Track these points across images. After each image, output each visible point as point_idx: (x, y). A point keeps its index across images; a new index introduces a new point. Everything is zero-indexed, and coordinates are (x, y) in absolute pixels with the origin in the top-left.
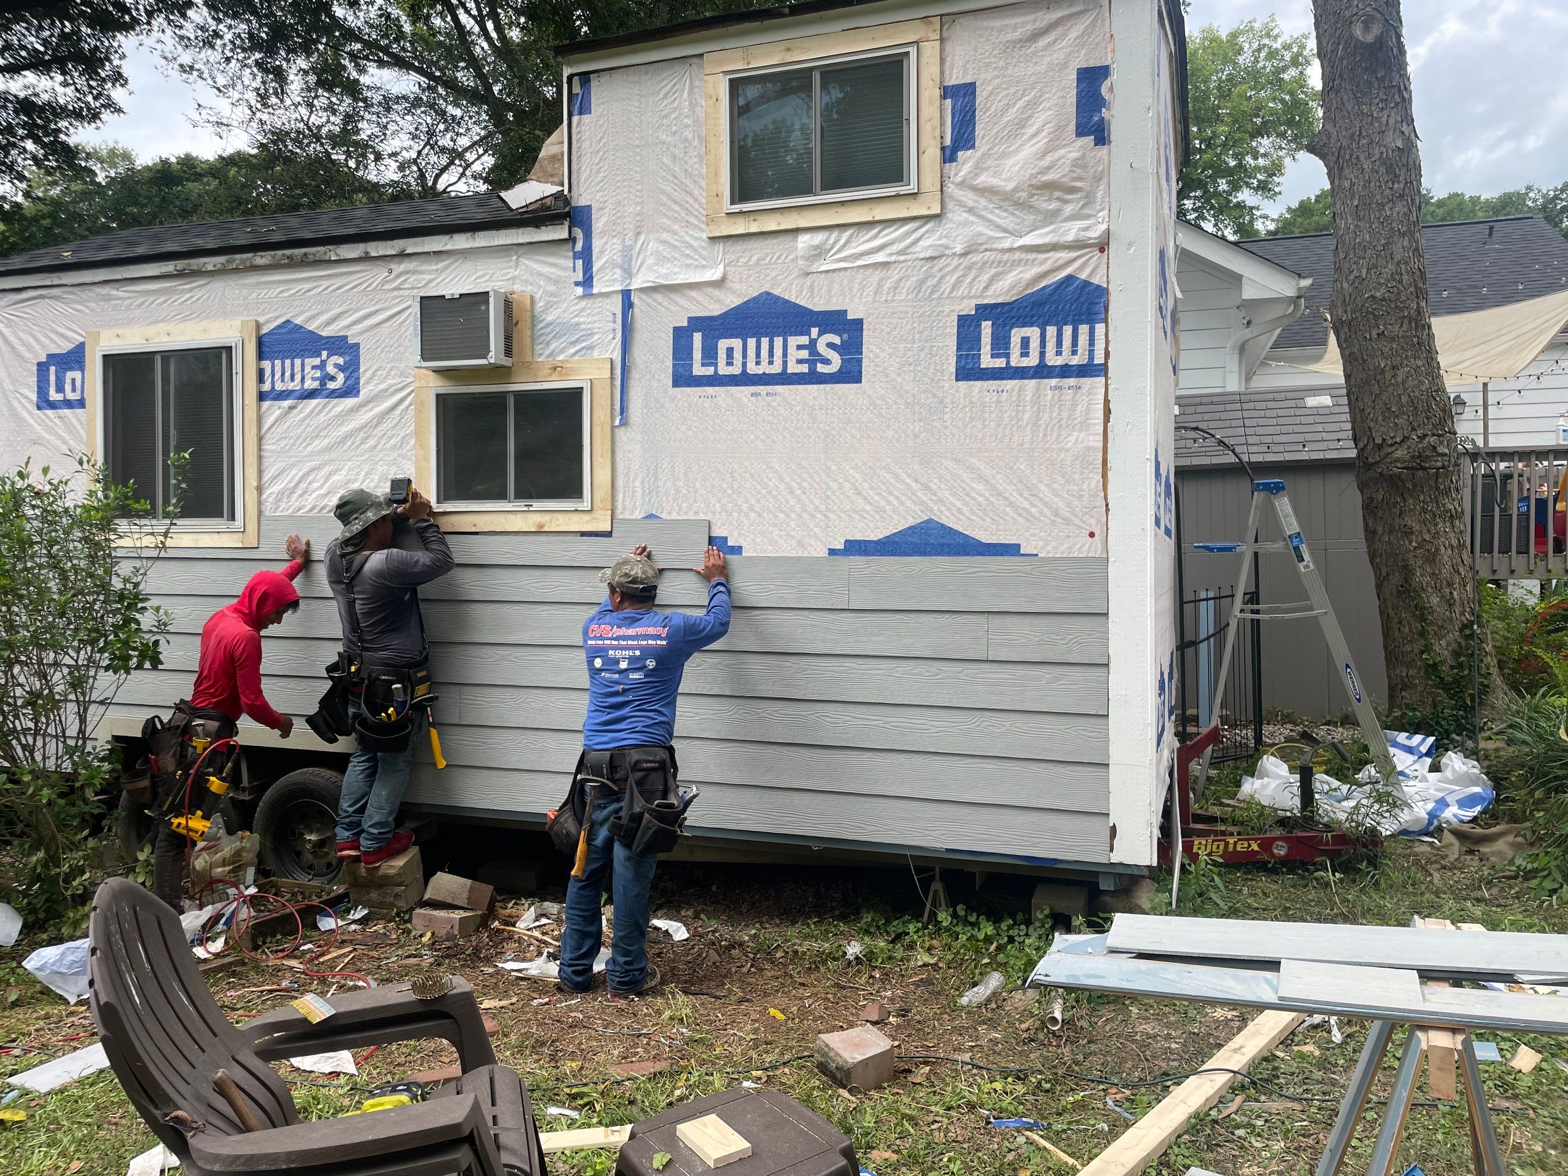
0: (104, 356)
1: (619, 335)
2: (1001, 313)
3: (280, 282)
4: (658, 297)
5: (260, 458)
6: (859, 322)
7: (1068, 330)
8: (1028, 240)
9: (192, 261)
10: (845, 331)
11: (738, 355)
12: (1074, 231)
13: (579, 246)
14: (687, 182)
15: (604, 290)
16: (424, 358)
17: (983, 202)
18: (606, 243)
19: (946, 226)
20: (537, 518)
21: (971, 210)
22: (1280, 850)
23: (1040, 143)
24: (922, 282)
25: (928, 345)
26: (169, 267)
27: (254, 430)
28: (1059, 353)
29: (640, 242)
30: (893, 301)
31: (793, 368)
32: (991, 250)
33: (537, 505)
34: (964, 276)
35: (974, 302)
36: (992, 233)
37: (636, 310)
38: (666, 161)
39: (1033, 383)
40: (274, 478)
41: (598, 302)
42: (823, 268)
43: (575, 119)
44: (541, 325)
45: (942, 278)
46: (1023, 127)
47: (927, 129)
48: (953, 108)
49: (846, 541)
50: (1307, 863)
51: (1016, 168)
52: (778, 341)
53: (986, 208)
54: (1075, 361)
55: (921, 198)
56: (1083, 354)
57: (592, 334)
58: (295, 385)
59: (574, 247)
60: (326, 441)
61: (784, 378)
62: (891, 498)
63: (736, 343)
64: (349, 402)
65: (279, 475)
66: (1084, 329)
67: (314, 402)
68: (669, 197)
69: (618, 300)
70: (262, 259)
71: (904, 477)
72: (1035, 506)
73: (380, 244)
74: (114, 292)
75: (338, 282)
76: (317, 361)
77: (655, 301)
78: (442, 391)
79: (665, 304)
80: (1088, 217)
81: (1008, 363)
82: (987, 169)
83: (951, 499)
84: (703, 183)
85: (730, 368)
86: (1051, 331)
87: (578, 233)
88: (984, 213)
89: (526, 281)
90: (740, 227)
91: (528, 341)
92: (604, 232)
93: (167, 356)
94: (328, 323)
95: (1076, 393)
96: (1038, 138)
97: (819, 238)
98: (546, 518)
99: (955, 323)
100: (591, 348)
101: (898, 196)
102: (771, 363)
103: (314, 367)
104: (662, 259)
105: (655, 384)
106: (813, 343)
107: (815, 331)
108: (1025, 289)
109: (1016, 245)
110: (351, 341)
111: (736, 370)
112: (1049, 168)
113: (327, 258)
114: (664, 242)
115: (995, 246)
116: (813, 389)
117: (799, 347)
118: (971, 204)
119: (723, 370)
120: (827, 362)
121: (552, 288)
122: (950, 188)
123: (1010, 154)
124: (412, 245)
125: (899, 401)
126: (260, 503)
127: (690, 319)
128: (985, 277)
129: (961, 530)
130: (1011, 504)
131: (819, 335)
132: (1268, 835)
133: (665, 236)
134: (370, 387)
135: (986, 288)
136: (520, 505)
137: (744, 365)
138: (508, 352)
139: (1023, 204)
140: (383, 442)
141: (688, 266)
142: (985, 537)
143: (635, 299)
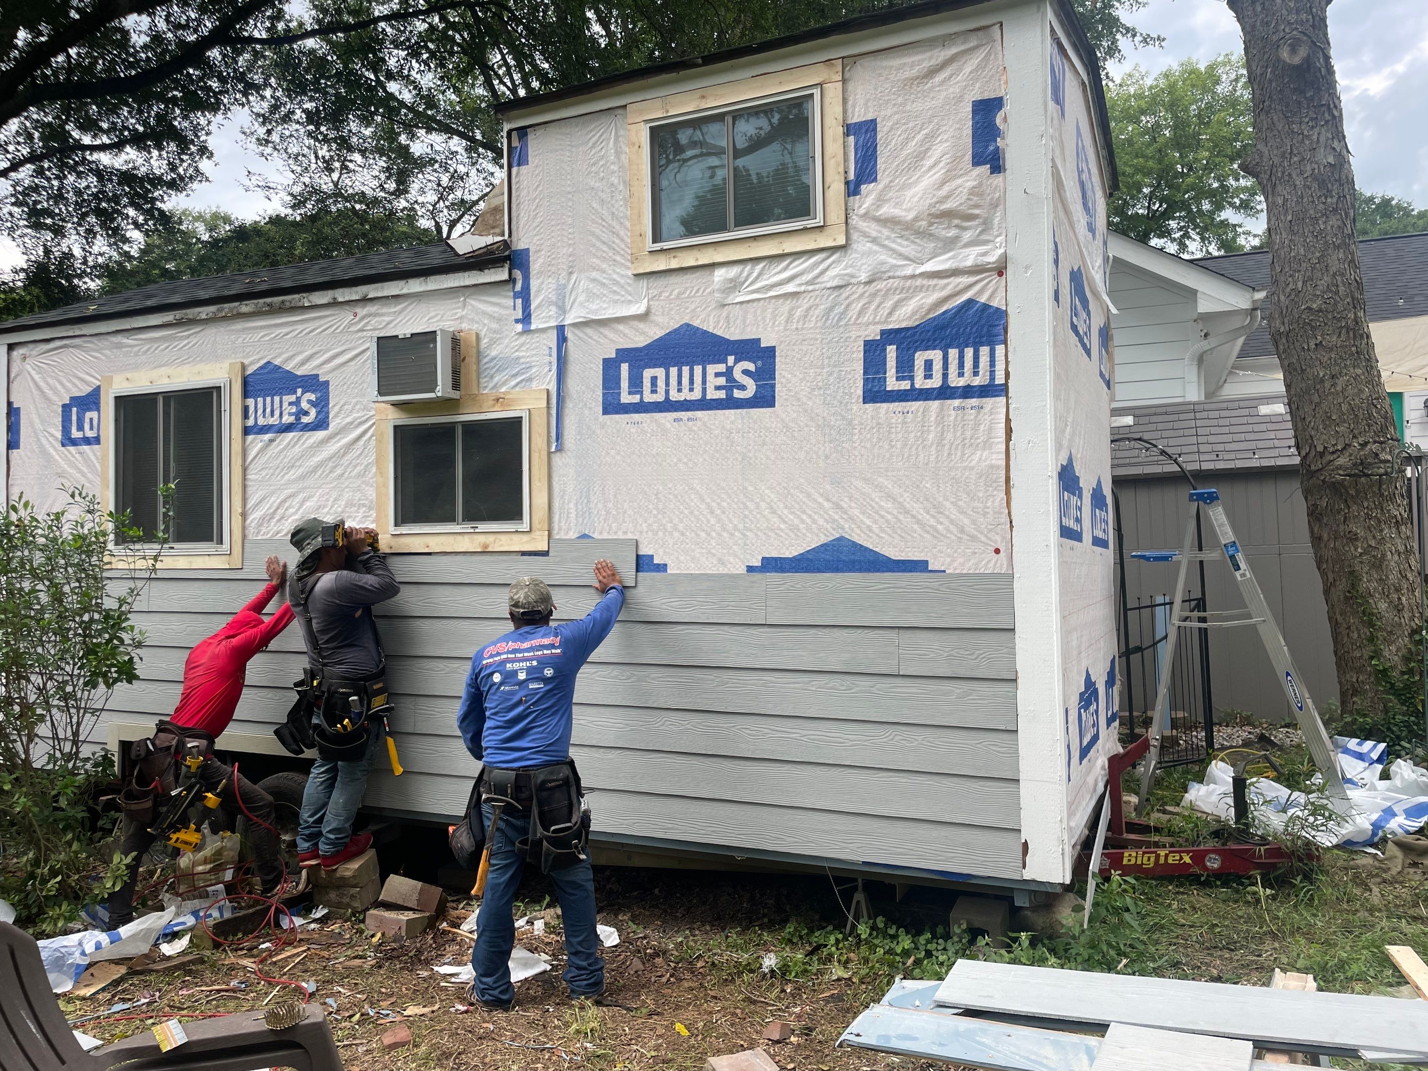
0: (116, 398)
1: (554, 367)
2: (904, 337)
3: (262, 327)
4: (589, 331)
5: (245, 487)
6: (772, 350)
7: (969, 352)
8: (930, 267)
9: (188, 311)
10: (759, 358)
11: (661, 384)
12: (972, 257)
13: (519, 287)
14: (614, 223)
15: (541, 326)
16: (381, 393)
17: (886, 232)
18: (542, 283)
19: (852, 256)
20: (482, 539)
21: (874, 240)
22: (1214, 863)
23: (938, 174)
24: (831, 309)
25: (836, 370)
26: (169, 317)
27: (240, 462)
28: (961, 375)
29: (573, 281)
30: (803, 329)
31: (712, 394)
32: (894, 278)
33: (483, 527)
34: (869, 303)
35: (879, 327)
36: (894, 262)
37: (570, 343)
38: (594, 205)
39: (935, 405)
40: (257, 505)
41: (536, 338)
42: (738, 300)
43: (514, 170)
44: (486, 360)
45: (848, 305)
46: (922, 159)
47: (831, 165)
48: (856, 144)
49: (763, 559)
50: (1242, 877)
51: (916, 199)
52: (698, 369)
53: (888, 238)
54: (977, 382)
55: (828, 230)
56: (984, 375)
57: (530, 367)
58: (273, 421)
59: (514, 287)
60: (301, 470)
61: (704, 404)
62: (804, 517)
63: (660, 372)
64: (320, 434)
65: (260, 502)
66: (984, 351)
67: (291, 435)
68: (598, 238)
69: (553, 335)
70: (246, 307)
71: (816, 496)
72: (941, 523)
73: (346, 291)
74: (125, 341)
75: (311, 326)
76: (293, 398)
77: (586, 335)
78: (399, 423)
79: (595, 337)
80: (986, 242)
81: (912, 385)
82: (889, 200)
83: (861, 517)
84: (628, 224)
85: (654, 396)
86: (953, 353)
87: (518, 274)
88: (886, 243)
89: (472, 320)
90: (661, 264)
91: (474, 375)
92: (540, 273)
93: (169, 396)
94: (303, 363)
95: (978, 413)
96: (936, 169)
97: (733, 271)
98: (490, 538)
99: (862, 348)
100: (530, 380)
101: (805, 229)
102: (691, 390)
103: (290, 404)
104: (591, 296)
105: (587, 412)
106: (730, 370)
107: (731, 359)
108: (927, 314)
109: (918, 272)
110: (322, 379)
111: (660, 397)
112: (947, 197)
113: (301, 304)
114: (594, 280)
115: (898, 273)
116: (731, 414)
117: (717, 375)
118: (874, 234)
119: (648, 397)
120: (743, 388)
121: (495, 326)
122: (855, 220)
123: (910, 186)
124: (373, 290)
125: (810, 423)
126: (244, 528)
127: (618, 351)
128: (889, 304)
129: (871, 547)
130: (918, 522)
131: (736, 363)
132: (1202, 847)
133: (595, 274)
134: (338, 420)
135: (890, 314)
136: (467, 527)
137: (667, 392)
138: (456, 386)
139: (923, 232)
140: (349, 470)
141: (616, 302)
142: (894, 553)
143: (569, 333)
